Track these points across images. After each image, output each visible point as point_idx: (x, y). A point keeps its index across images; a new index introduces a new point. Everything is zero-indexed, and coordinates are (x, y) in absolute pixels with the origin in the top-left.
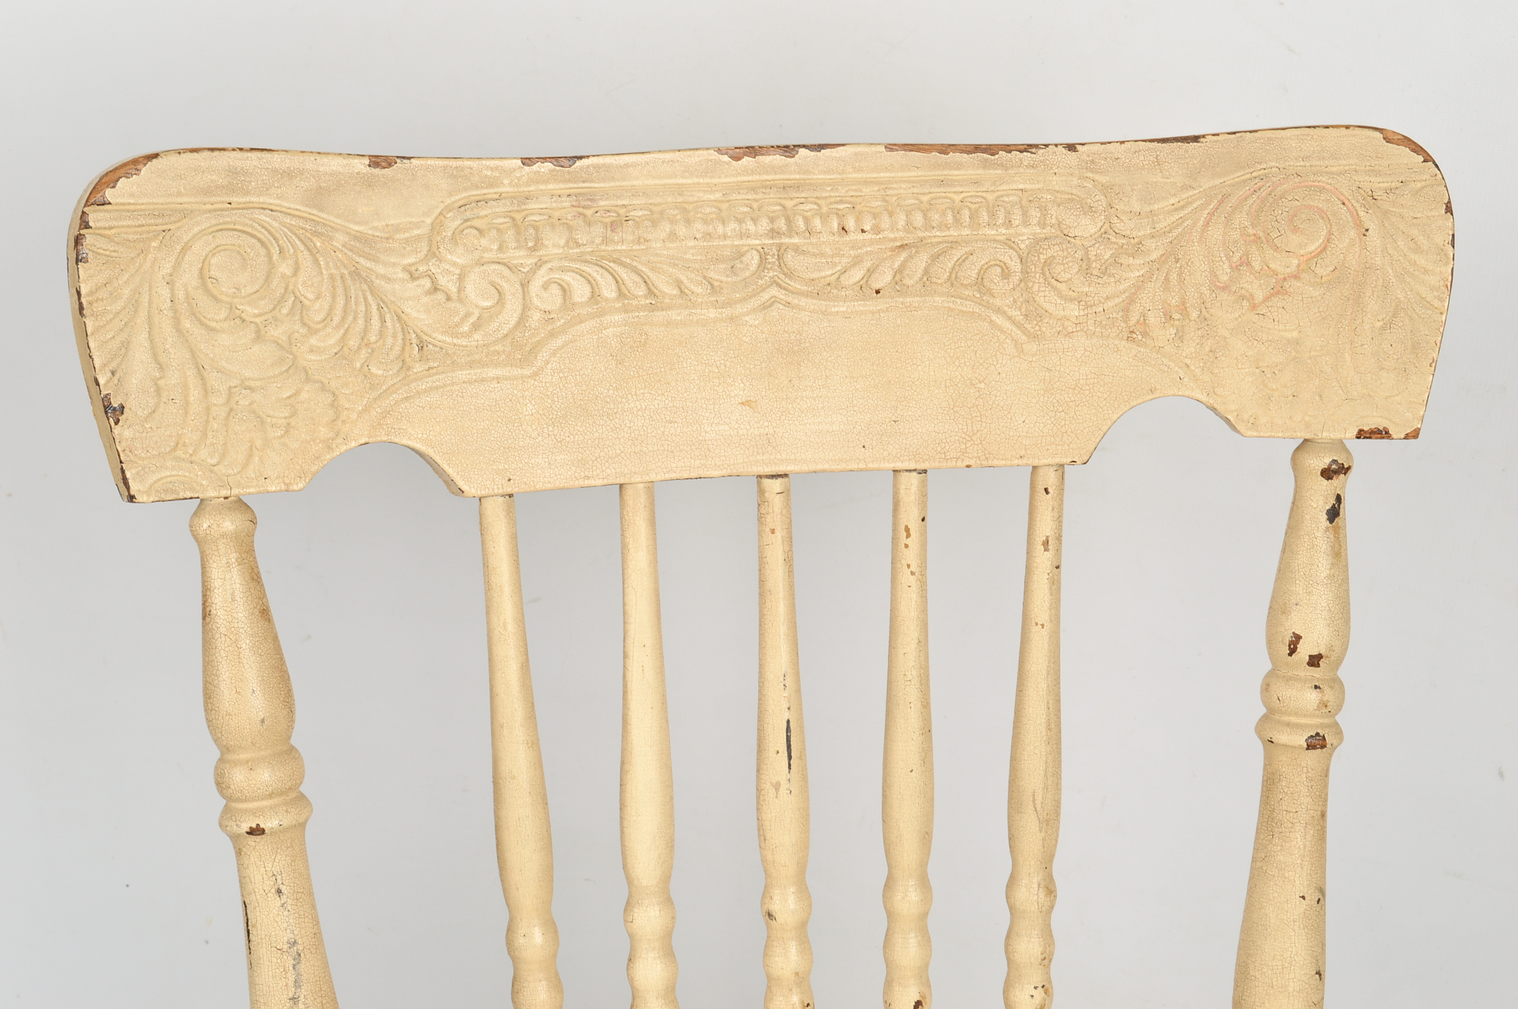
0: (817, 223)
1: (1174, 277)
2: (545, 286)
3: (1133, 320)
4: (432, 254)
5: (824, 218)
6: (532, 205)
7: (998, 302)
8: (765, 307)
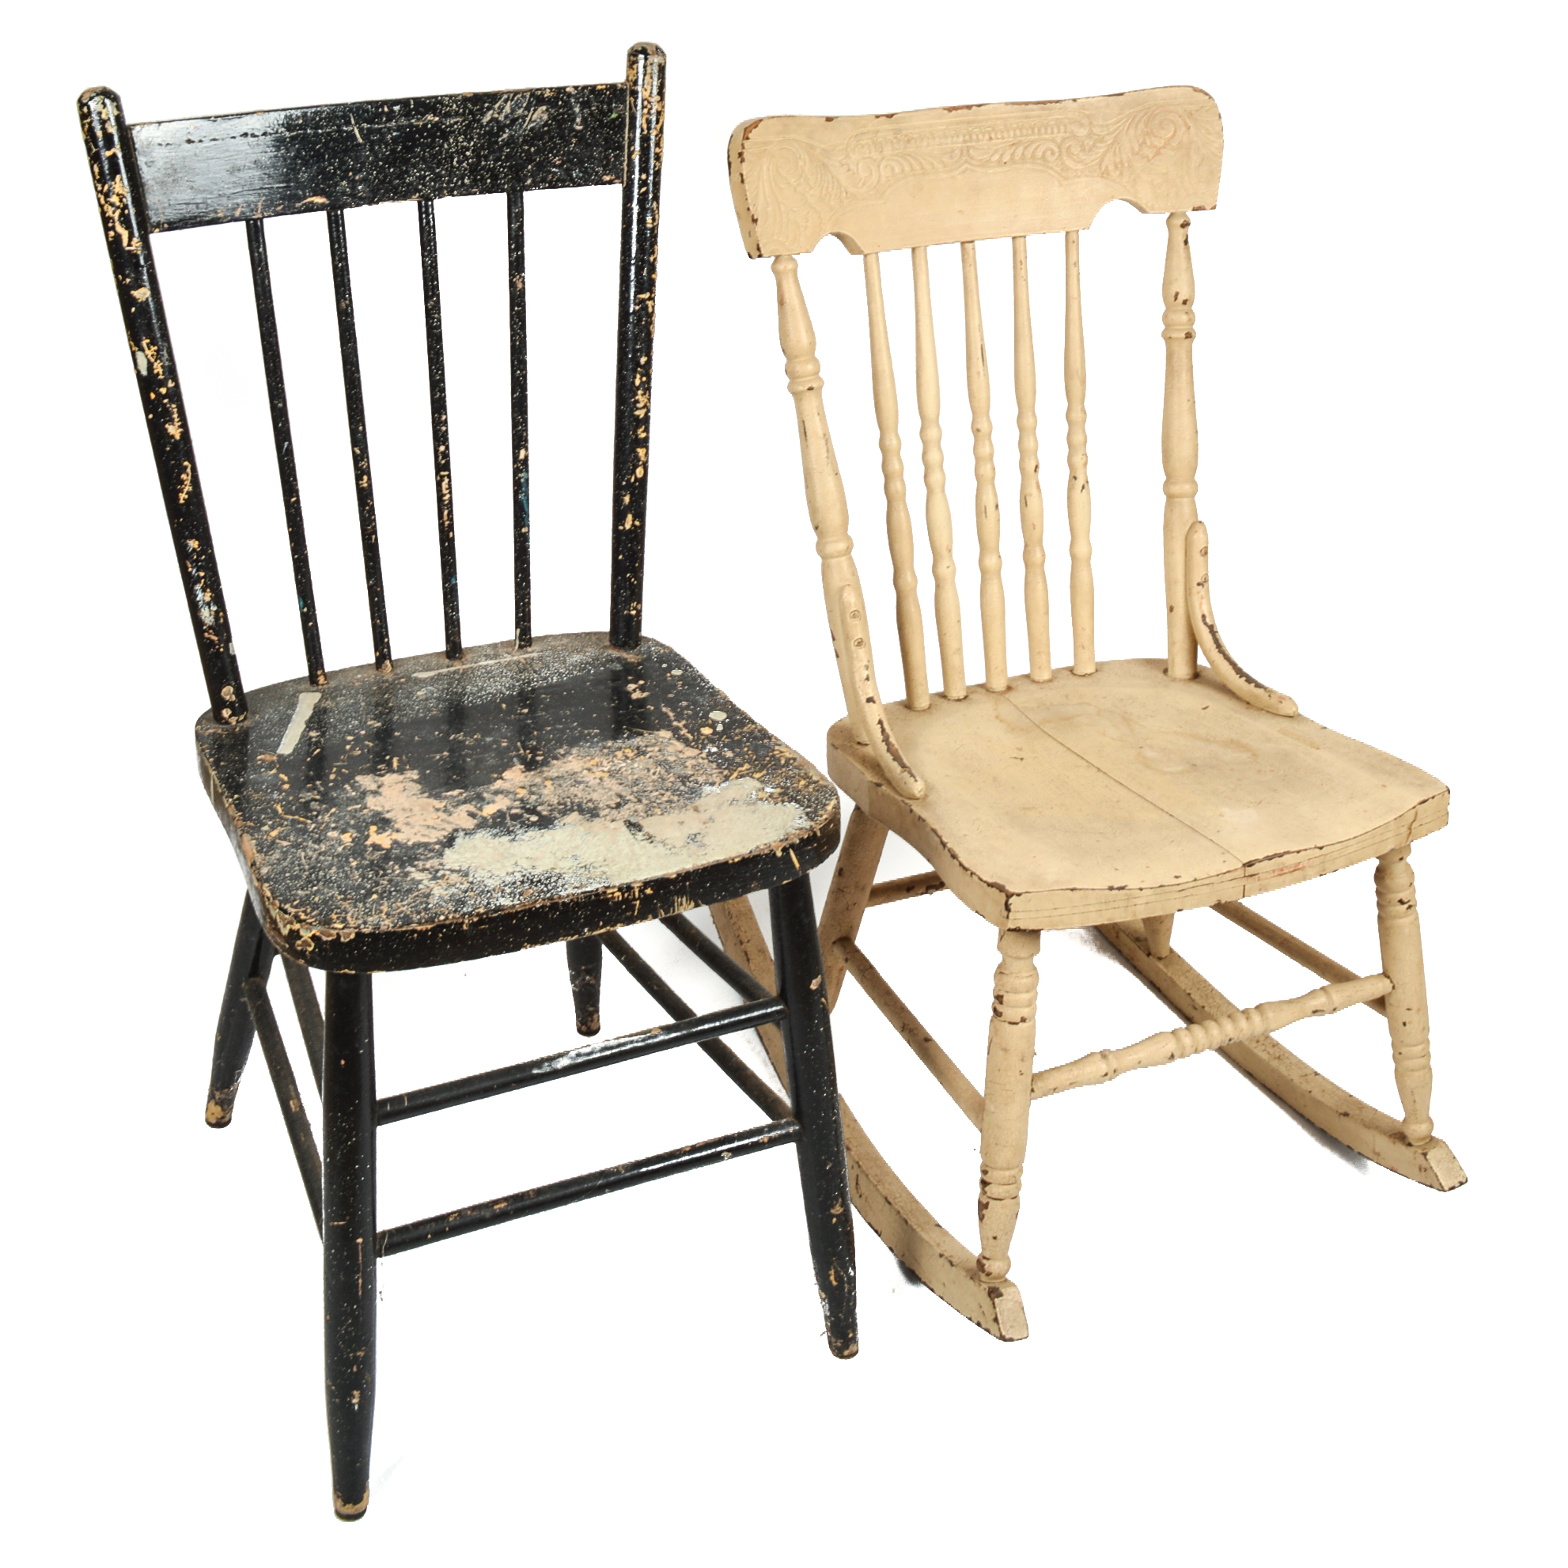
0: (981, 136)
1: (1117, 150)
2: (886, 167)
3: (1103, 169)
4: (847, 156)
5: (983, 134)
6: (879, 134)
7: (1051, 165)
8: (964, 172)
